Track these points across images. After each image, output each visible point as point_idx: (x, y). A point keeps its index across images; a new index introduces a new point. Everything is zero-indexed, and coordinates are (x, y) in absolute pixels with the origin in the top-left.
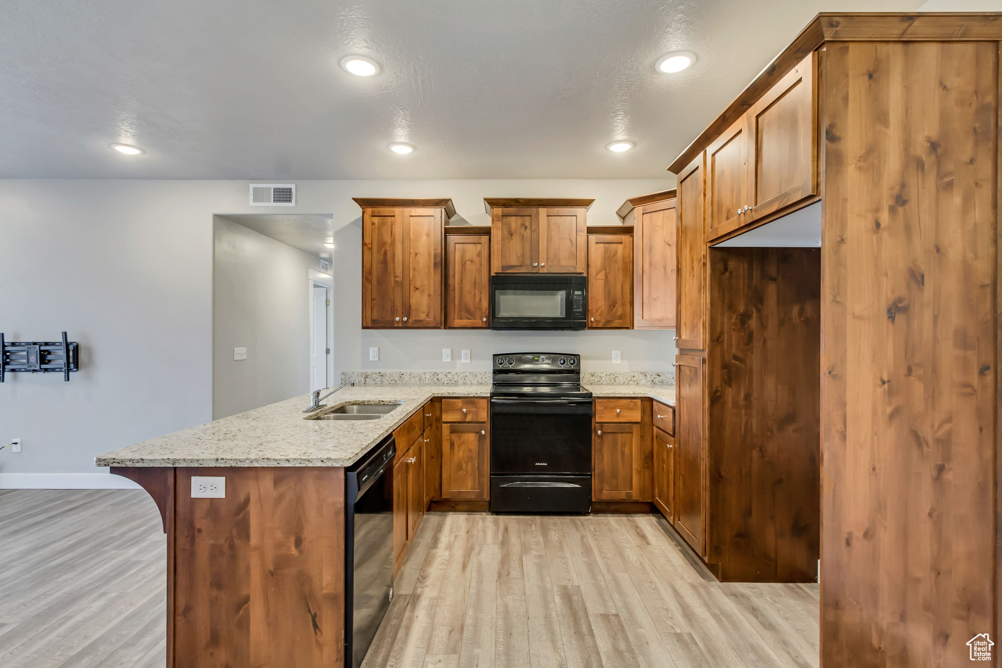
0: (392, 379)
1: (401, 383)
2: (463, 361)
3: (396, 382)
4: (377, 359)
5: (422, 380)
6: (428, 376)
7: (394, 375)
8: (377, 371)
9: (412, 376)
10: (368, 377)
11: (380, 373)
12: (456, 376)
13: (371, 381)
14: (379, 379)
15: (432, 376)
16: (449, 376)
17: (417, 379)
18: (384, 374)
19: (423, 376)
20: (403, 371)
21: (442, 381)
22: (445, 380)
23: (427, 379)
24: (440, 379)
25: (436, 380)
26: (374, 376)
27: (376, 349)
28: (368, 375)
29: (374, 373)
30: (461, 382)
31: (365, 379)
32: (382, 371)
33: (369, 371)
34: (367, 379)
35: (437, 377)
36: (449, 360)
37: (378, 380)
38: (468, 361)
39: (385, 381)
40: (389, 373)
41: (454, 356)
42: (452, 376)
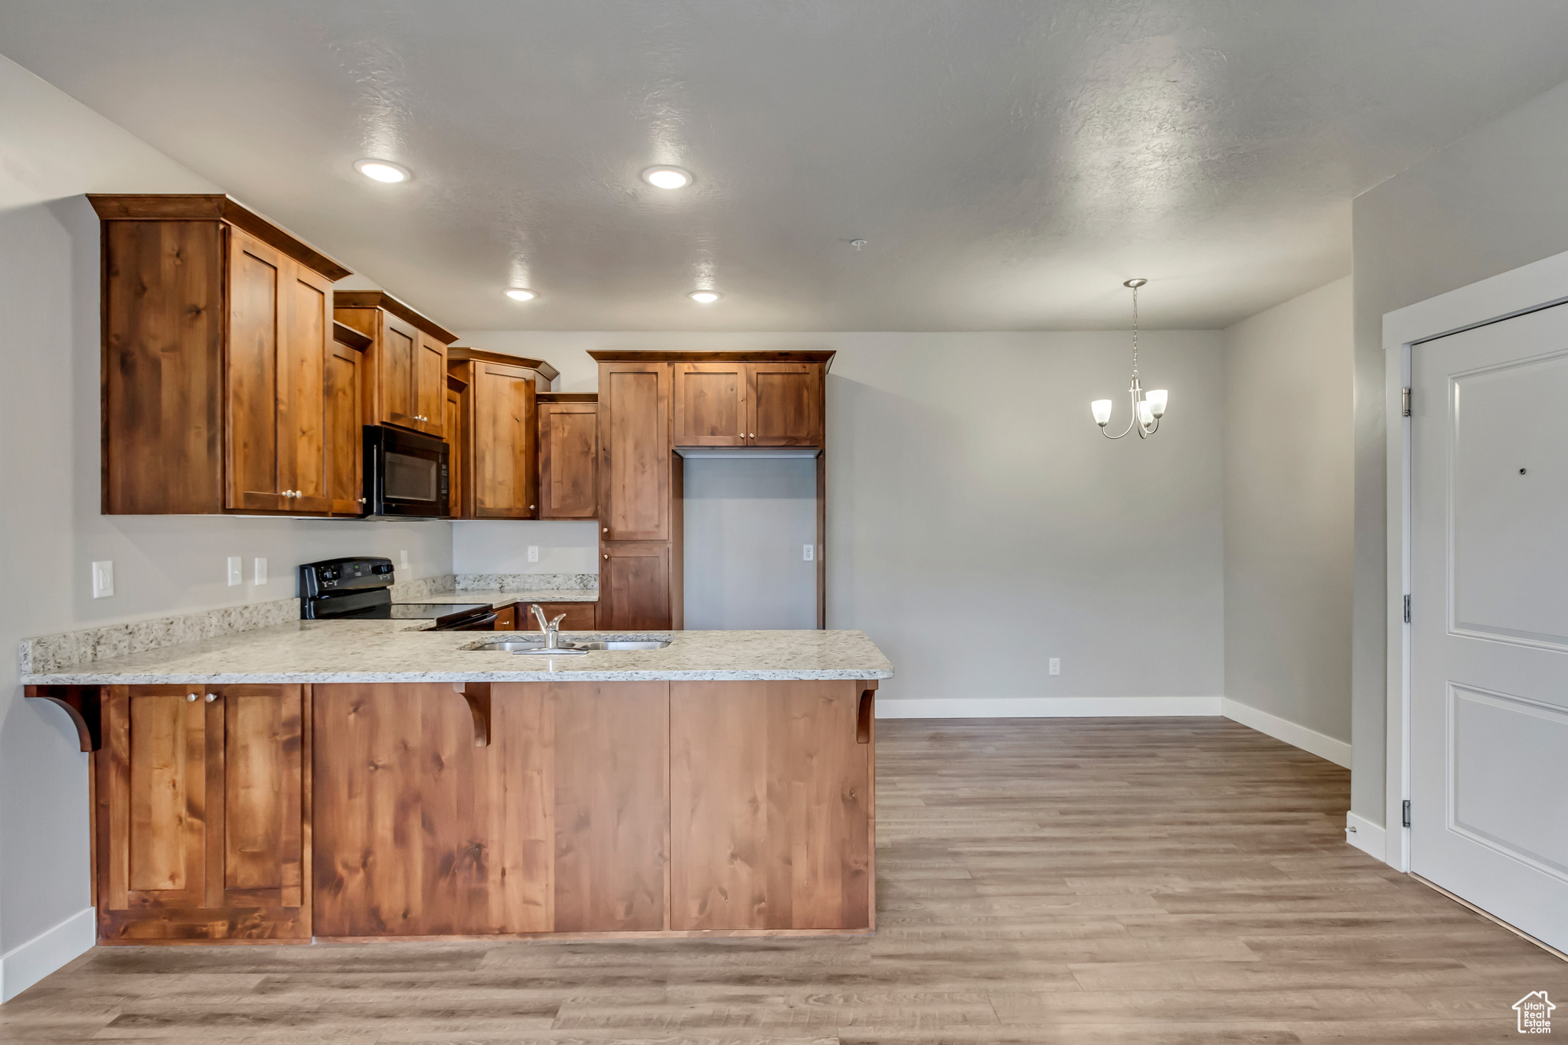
0: (151, 637)
1: (168, 644)
2: (257, 582)
3: (159, 643)
4: (110, 592)
5: (205, 629)
6: (214, 621)
7: (156, 627)
8: (119, 621)
9: (189, 623)
10: (102, 641)
11: (127, 627)
12: (255, 613)
13: (108, 652)
14: (126, 644)
15: (221, 620)
16: (247, 614)
17: (197, 628)
18: (136, 629)
19: (206, 621)
20: (170, 614)
21: (236, 626)
22: (240, 624)
23: (213, 626)
24: (232, 621)
25: (226, 626)
26: (116, 636)
27: (109, 564)
28: (102, 637)
29: (116, 630)
30: (261, 625)
31: (95, 649)
32: (131, 620)
33: (102, 624)
34: (99, 648)
35: (229, 619)
36: (239, 581)
37: (123, 644)
38: (264, 581)
39: (138, 646)
40: (145, 625)
41: (247, 573)
42: (251, 613)
